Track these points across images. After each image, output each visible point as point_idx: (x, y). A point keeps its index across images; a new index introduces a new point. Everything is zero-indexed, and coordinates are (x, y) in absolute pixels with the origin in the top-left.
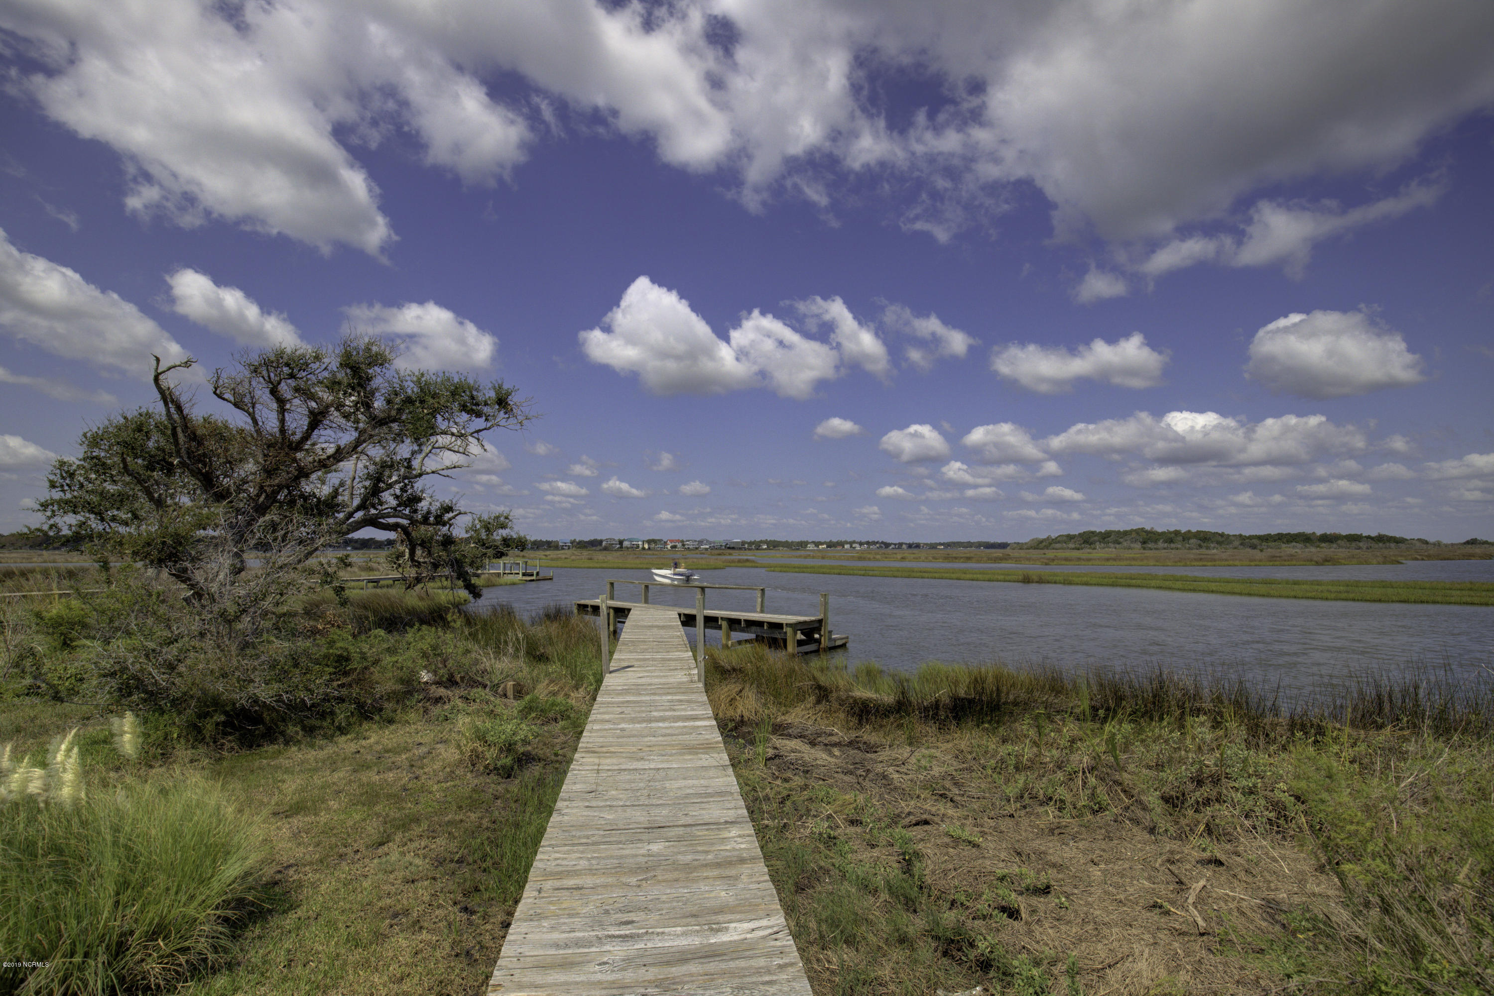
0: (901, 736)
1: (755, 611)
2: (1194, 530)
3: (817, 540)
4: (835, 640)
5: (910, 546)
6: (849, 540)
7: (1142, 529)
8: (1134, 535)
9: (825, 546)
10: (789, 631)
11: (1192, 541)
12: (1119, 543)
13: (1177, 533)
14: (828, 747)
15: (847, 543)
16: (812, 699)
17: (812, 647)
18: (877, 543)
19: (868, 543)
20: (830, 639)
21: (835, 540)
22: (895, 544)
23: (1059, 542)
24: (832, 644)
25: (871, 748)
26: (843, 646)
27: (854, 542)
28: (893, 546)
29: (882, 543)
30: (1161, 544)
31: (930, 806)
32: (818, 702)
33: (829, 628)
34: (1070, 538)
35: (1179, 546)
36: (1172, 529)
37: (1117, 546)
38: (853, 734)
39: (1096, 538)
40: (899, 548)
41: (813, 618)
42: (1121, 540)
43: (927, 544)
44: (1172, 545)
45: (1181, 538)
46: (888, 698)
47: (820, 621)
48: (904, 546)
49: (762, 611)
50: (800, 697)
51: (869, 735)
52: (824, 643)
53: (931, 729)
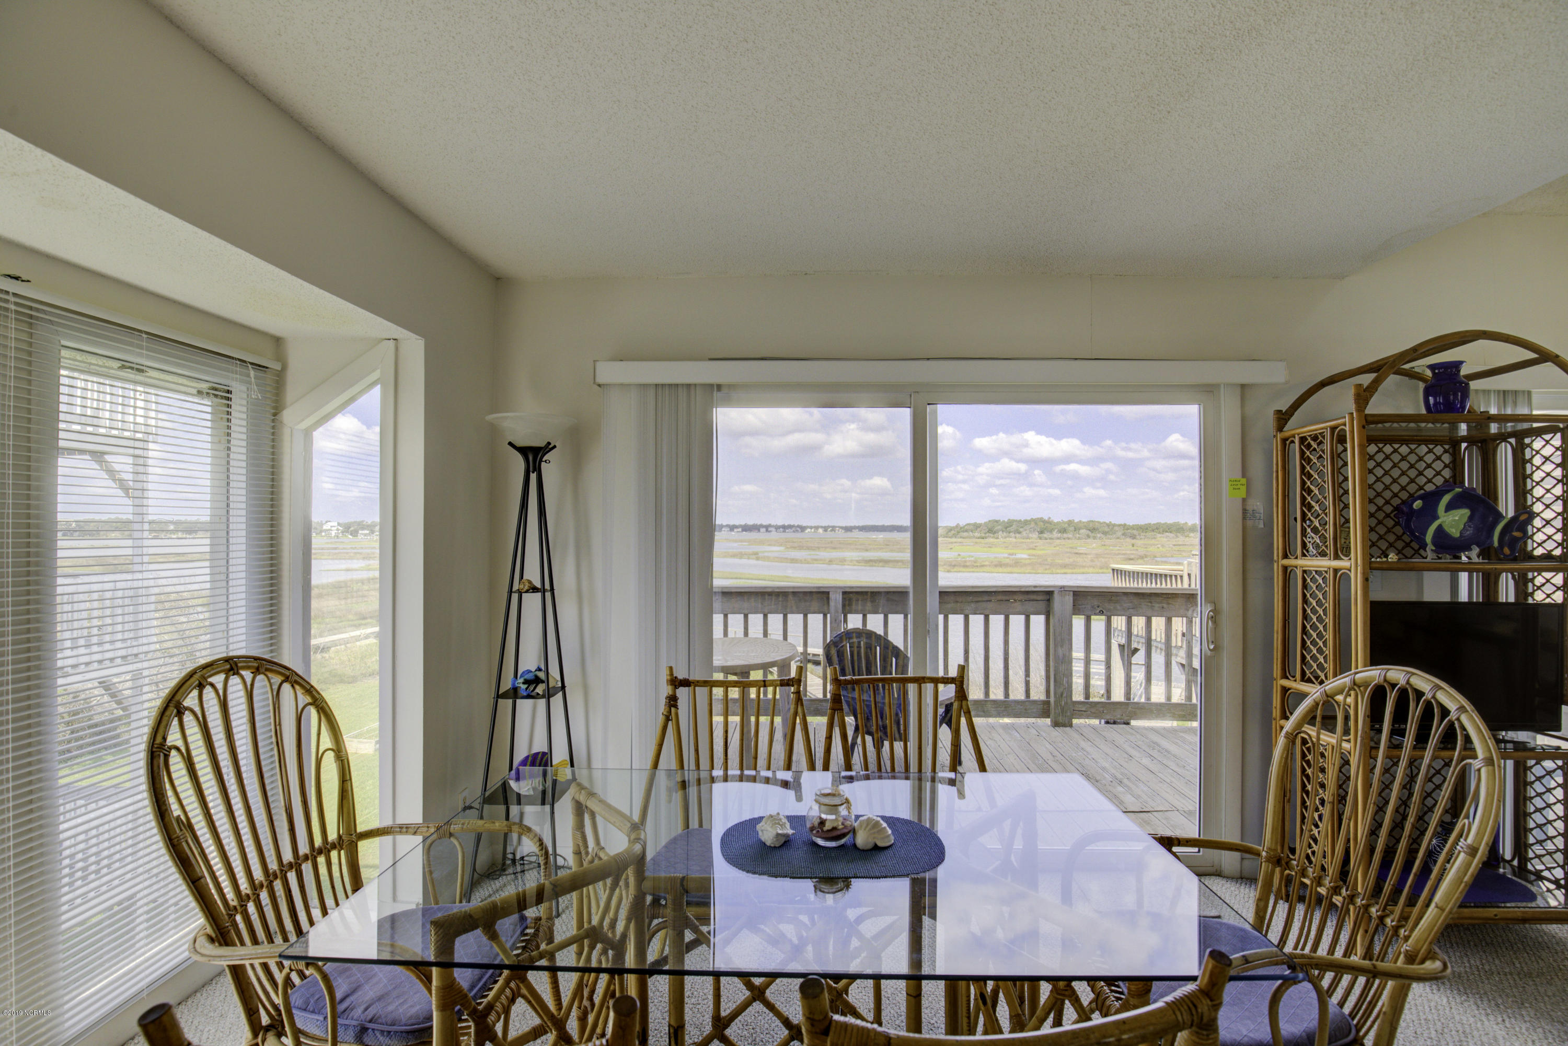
2: (1084, 520)
3: (731, 523)
5: (825, 529)
6: (764, 524)
7: (1041, 520)
8: (1033, 525)
9: (740, 530)
11: (1082, 531)
12: (1020, 533)
13: (1070, 523)
15: (762, 526)
19: (785, 528)
21: (750, 523)
22: (811, 527)
23: (966, 531)
27: (770, 526)
28: (809, 529)
29: (798, 526)
30: (1055, 534)
34: (977, 526)
35: (1070, 536)
36: (1066, 520)
37: (1018, 535)
39: (999, 527)
40: (815, 531)
42: (1021, 530)
43: (842, 528)
44: (1065, 535)
45: (1072, 529)
48: (820, 529)
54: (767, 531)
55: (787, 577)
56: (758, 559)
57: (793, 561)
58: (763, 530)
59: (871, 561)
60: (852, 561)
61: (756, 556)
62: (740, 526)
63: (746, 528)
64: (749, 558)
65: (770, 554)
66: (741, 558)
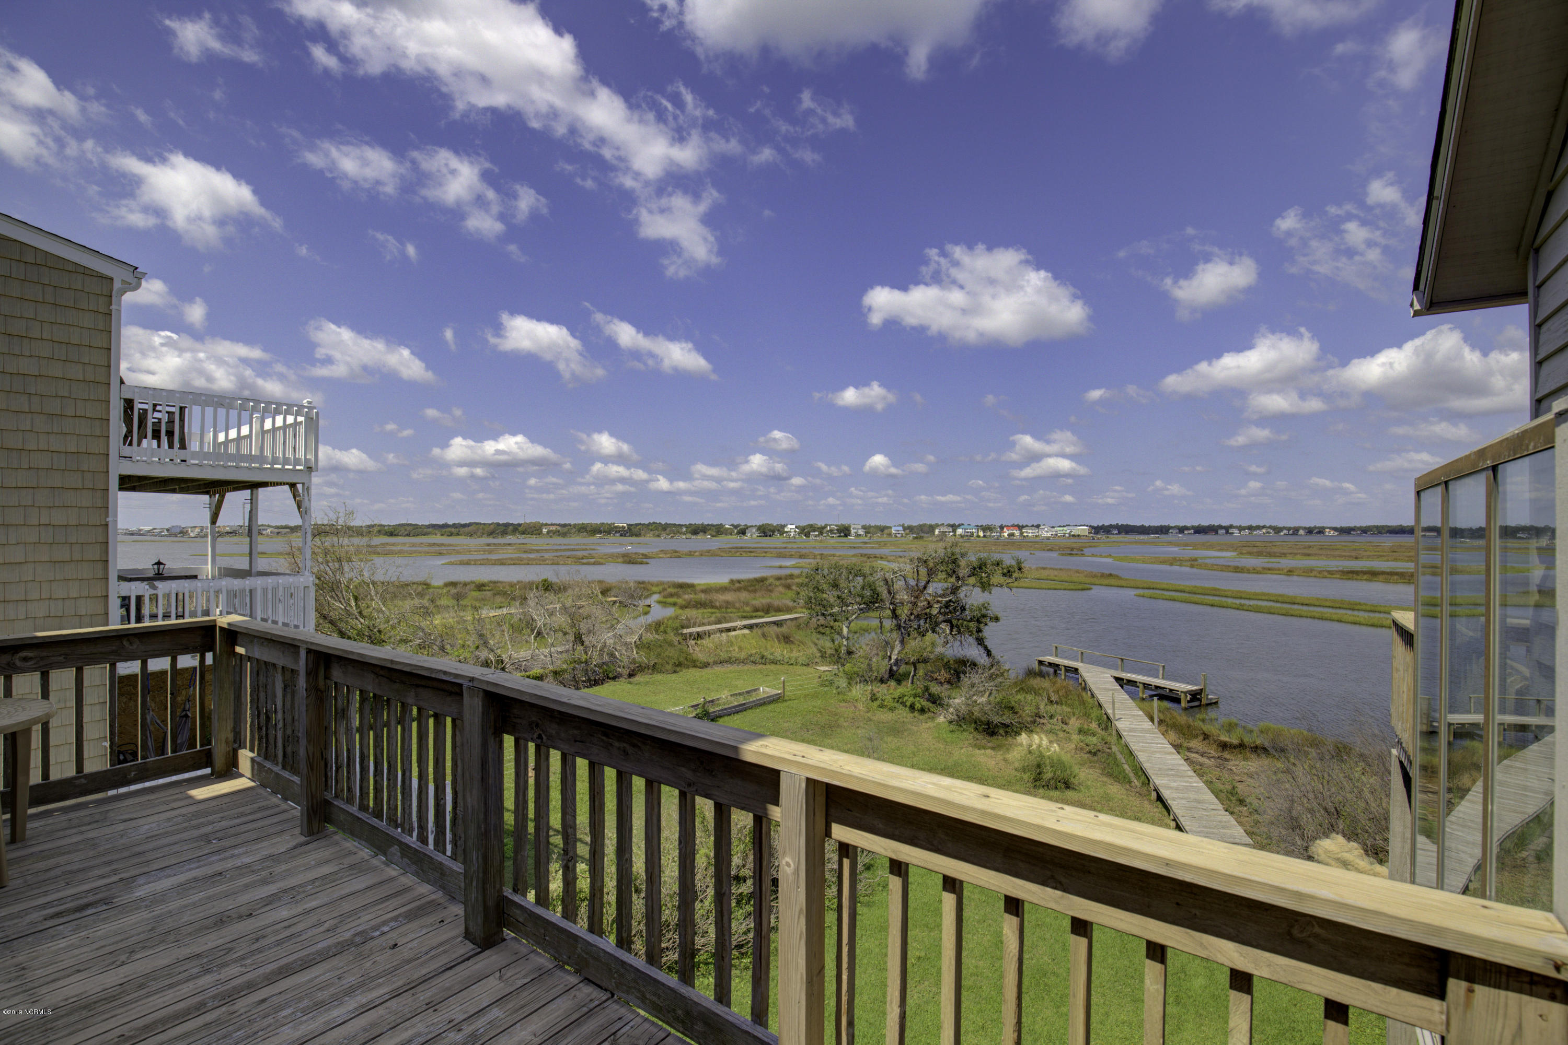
0: (1241, 756)
1: (1157, 677)
3: (1181, 524)
4: (1211, 699)
5: (1310, 531)
6: (1223, 524)
9: (1192, 531)
10: (1183, 695)
14: (1209, 758)
15: (1221, 527)
16: (1201, 738)
17: (1196, 703)
18: (1264, 527)
19: (1250, 528)
20: (1207, 699)
21: (1205, 523)
22: (1289, 529)
24: (1209, 702)
25: (1226, 760)
26: (1216, 703)
27: (1231, 527)
28: (1285, 532)
29: (1270, 527)
31: (1245, 778)
32: (1204, 739)
33: (1207, 691)
38: (1220, 754)
40: (1294, 534)
41: (1197, 688)
43: (1335, 529)
46: (1235, 741)
47: (1201, 690)
48: (1301, 532)
49: (1163, 678)
50: (1196, 736)
51: (1226, 755)
52: (1204, 702)
53: (1254, 756)
54: (1227, 532)
55: (1215, 590)
56: (1192, 566)
57: (1238, 570)
58: (1222, 532)
59: (1352, 572)
60: (1320, 572)
61: (1193, 562)
62: (1193, 527)
63: (1199, 530)
64: (1181, 565)
65: (1208, 561)
66: (1171, 564)
